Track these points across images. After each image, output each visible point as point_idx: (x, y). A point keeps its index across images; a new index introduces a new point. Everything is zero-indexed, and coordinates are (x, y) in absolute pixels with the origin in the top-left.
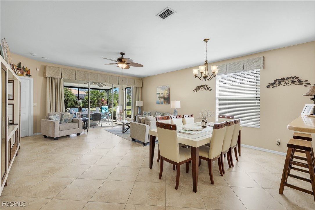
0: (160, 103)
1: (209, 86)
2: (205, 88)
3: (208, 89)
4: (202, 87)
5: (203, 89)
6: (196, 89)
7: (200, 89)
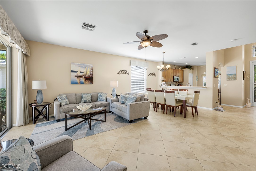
0: (79, 83)
1: (128, 72)
2: (125, 72)
3: (127, 73)
4: (123, 72)
5: (124, 73)
6: (119, 72)
7: (122, 72)
